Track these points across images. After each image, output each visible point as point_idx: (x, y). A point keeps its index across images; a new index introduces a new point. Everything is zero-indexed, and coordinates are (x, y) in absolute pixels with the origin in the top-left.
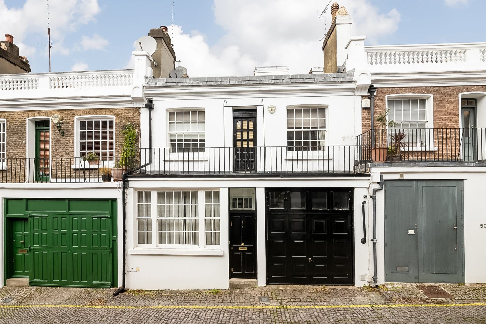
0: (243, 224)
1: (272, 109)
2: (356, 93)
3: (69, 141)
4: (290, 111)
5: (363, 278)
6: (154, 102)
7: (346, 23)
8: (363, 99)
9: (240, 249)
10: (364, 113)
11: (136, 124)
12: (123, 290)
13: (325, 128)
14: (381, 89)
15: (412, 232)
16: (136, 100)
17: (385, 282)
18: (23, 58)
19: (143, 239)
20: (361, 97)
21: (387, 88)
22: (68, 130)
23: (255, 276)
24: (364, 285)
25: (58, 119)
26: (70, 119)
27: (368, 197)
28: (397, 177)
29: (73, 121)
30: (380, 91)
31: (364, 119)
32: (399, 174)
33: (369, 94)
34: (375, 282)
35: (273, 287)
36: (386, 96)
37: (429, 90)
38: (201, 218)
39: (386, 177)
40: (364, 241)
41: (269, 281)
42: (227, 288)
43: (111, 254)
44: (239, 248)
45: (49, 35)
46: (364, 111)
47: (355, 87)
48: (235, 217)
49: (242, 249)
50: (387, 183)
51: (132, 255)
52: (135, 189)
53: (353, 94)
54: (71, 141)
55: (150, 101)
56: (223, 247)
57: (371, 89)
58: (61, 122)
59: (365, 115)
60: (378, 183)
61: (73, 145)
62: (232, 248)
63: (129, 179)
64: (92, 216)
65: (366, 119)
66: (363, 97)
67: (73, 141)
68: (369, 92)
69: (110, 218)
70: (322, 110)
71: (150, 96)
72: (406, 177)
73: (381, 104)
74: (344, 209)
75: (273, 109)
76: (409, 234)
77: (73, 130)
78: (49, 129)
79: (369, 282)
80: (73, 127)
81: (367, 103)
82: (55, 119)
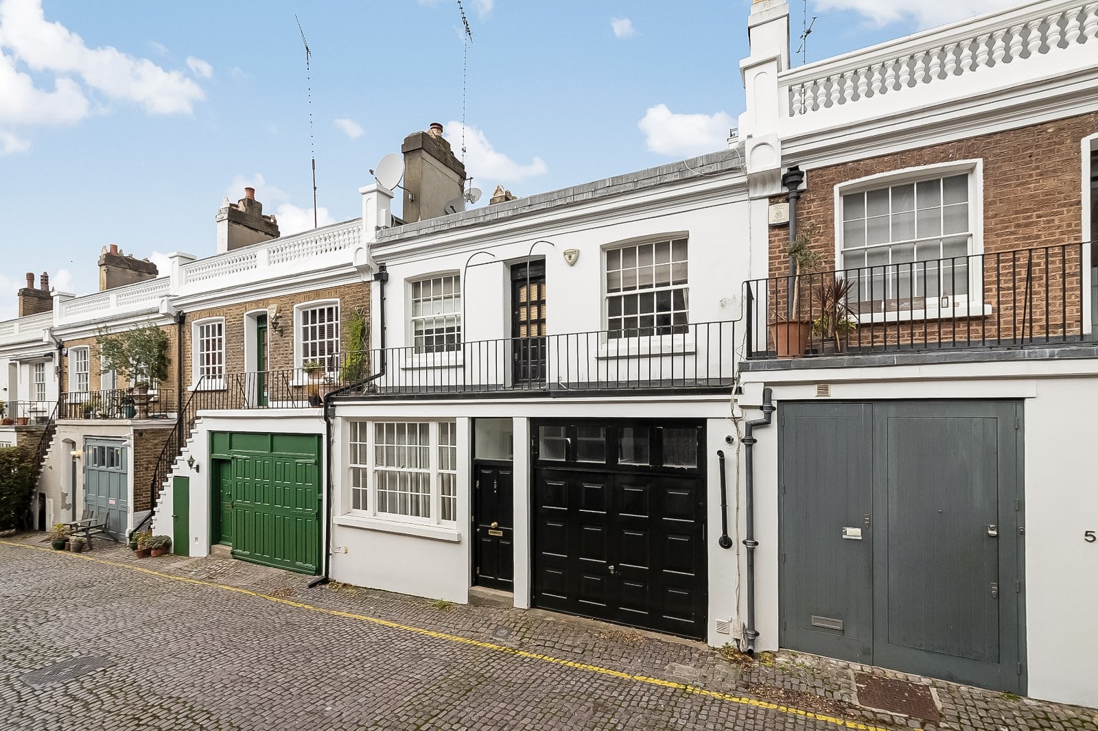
0: (495, 487)
1: (572, 258)
2: (753, 194)
3: (288, 343)
4: (612, 254)
5: (722, 627)
6: (388, 270)
7: (774, 17)
8: (771, 203)
9: (491, 533)
10: (777, 238)
11: (365, 310)
12: (326, 581)
13: (686, 282)
14: (820, 172)
15: (853, 533)
16: (363, 269)
17: (780, 647)
18: (269, 218)
19: (359, 501)
20: (768, 200)
21: (838, 165)
22: (286, 327)
23: (509, 587)
24: (725, 645)
25: (275, 311)
26: (288, 310)
27: (736, 440)
28: (811, 393)
29: (292, 313)
30: (818, 177)
31: (775, 252)
32: (816, 386)
33: (786, 190)
34: (752, 642)
35: (540, 612)
36: (836, 188)
37: (968, 148)
38: (433, 470)
39: (779, 394)
40: (726, 543)
41: (536, 600)
42: (466, 602)
43: (317, 522)
44: (490, 531)
45: (314, 169)
46: (776, 232)
47: (744, 179)
48: (483, 471)
49: (495, 533)
50: (787, 407)
51: (339, 525)
52: (346, 419)
53: (745, 197)
54: (291, 344)
55: (383, 268)
56: (460, 526)
57: (792, 177)
58: (278, 315)
59: (776, 243)
60: (761, 408)
61: (293, 350)
62: (478, 530)
63: (335, 403)
64: (297, 461)
65: (780, 252)
66: (773, 199)
67: (293, 343)
68: (784, 184)
69: (315, 464)
70: (681, 243)
71: (381, 259)
72: (835, 393)
73: (821, 209)
74: (686, 467)
75: (573, 256)
76: (844, 537)
77: (293, 326)
78: (266, 327)
79: (738, 640)
80: (292, 322)
81: (782, 213)
82: (271, 312)
